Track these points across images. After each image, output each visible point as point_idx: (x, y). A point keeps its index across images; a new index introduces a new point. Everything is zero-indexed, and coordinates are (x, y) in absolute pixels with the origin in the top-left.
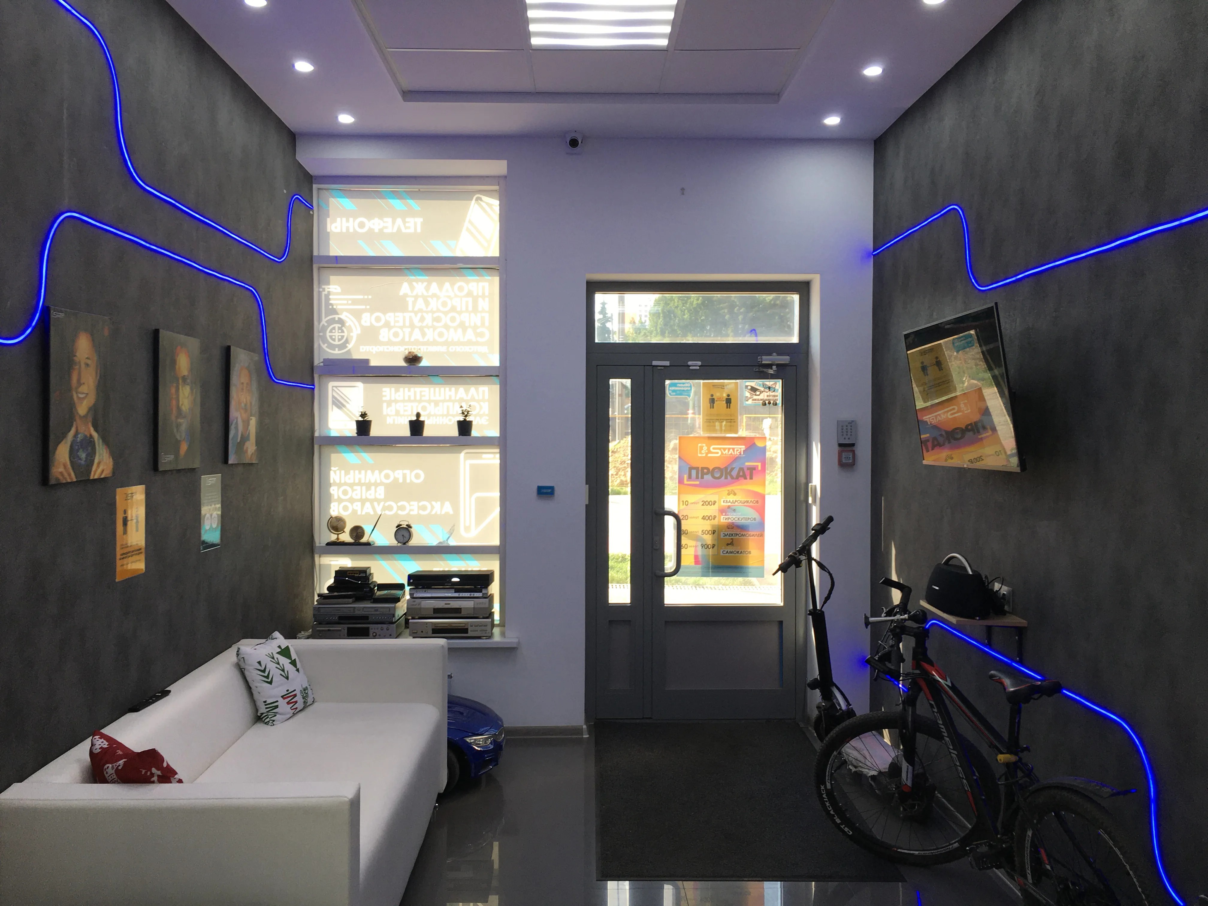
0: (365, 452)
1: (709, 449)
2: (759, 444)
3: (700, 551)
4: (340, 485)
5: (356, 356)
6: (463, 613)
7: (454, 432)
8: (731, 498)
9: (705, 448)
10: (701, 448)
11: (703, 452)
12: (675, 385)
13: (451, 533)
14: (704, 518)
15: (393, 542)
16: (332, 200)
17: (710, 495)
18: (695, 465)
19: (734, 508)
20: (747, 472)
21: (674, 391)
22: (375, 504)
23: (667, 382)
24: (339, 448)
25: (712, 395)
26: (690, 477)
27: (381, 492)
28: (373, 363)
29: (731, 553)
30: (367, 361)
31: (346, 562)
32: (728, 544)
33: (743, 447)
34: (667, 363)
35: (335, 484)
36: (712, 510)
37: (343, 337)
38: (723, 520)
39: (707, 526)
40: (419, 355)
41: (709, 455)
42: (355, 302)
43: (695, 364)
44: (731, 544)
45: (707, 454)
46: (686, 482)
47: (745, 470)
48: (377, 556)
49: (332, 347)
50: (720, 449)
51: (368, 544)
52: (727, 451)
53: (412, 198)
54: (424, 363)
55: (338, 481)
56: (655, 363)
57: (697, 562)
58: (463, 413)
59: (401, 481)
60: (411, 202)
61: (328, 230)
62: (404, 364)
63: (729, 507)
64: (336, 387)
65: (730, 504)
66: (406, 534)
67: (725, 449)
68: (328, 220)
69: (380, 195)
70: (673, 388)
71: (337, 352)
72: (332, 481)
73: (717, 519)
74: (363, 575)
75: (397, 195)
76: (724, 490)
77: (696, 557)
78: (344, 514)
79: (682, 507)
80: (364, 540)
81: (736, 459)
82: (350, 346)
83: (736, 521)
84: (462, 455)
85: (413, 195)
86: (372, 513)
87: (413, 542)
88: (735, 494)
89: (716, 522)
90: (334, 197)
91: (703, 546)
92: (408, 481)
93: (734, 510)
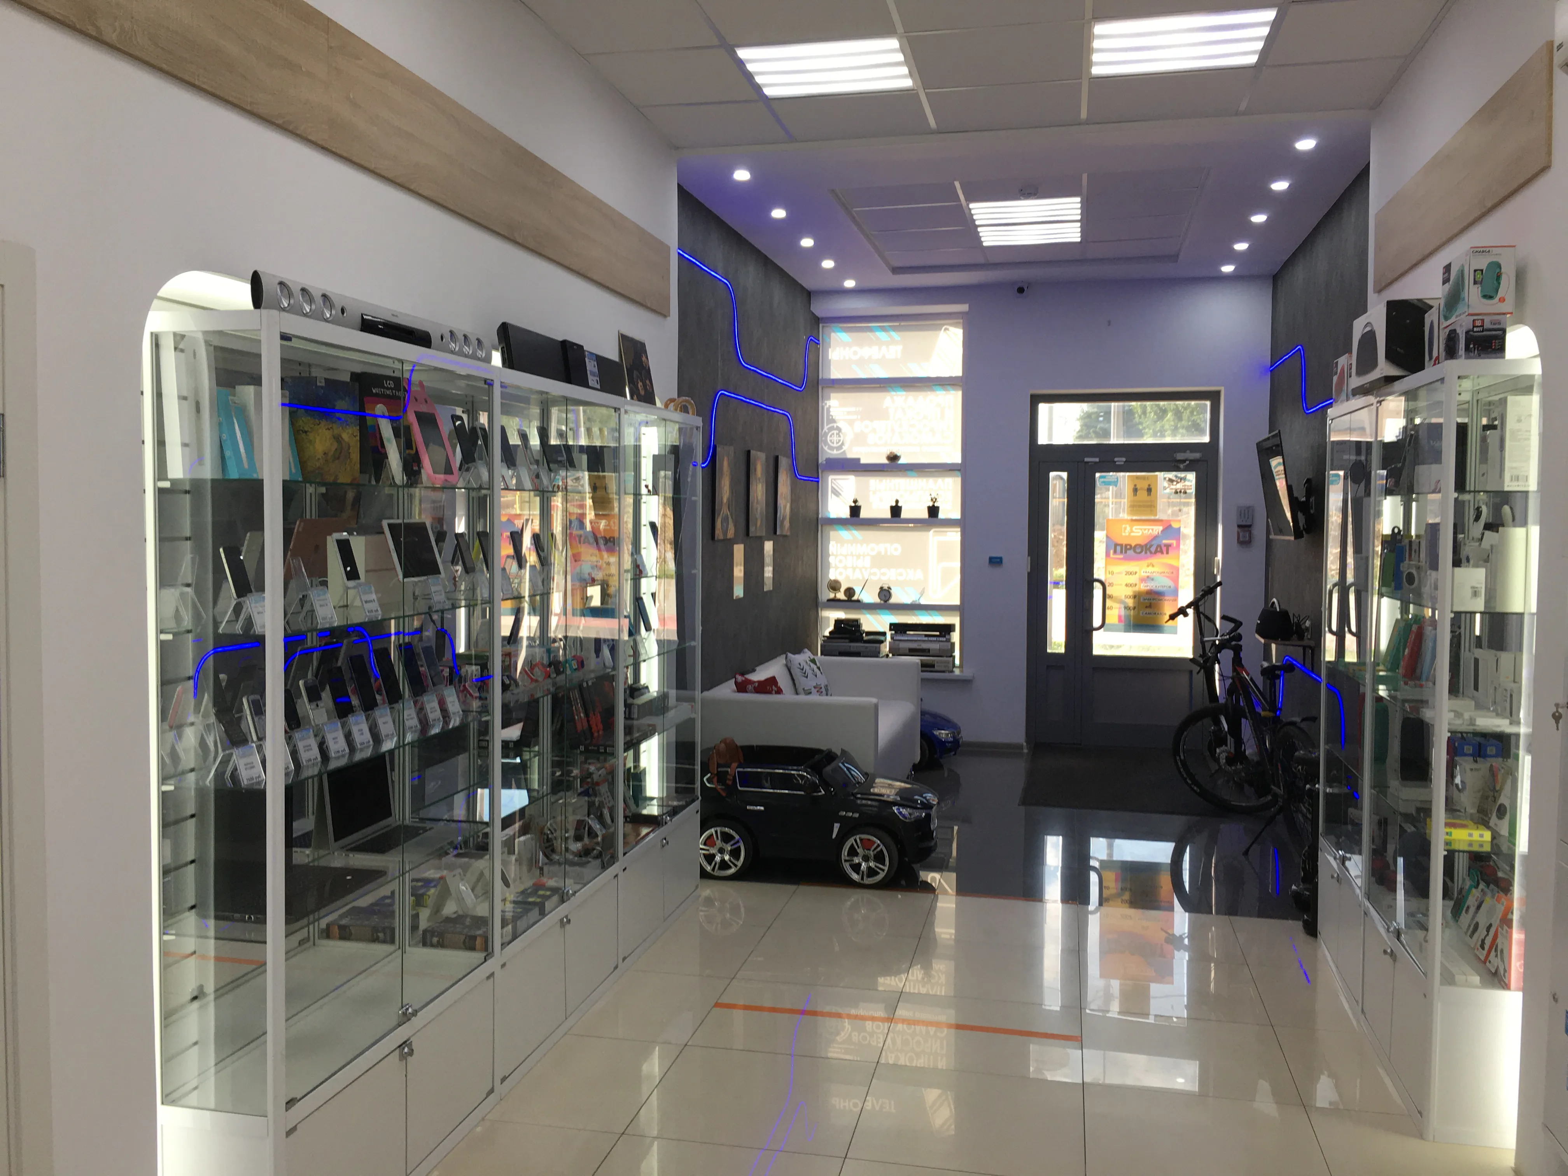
0: (856, 530)
1: (1131, 529)
2: (1175, 525)
3: (1123, 612)
4: (836, 556)
5: (850, 455)
6: (931, 653)
7: (925, 515)
8: (1150, 569)
9: (1128, 528)
10: (1125, 528)
11: (1126, 531)
12: (1104, 477)
13: (922, 594)
14: (1127, 585)
15: (877, 600)
16: (833, 335)
17: (1132, 566)
18: (1119, 542)
19: (1152, 577)
20: (1164, 549)
21: (1104, 482)
22: (863, 570)
23: (1098, 475)
24: (836, 527)
25: (1135, 485)
26: (1115, 552)
27: (867, 562)
28: (863, 461)
29: (1150, 614)
30: (859, 460)
31: (841, 615)
32: (1146, 607)
33: (1161, 528)
34: (1097, 460)
35: (833, 555)
36: (1132, 579)
37: (839, 441)
38: (1143, 587)
39: (1130, 592)
40: (898, 455)
41: (1132, 534)
42: (849, 413)
43: (1120, 460)
44: (1150, 606)
45: (1130, 533)
46: (1112, 555)
47: (1163, 546)
48: (864, 611)
49: (832, 448)
50: (1141, 529)
51: (858, 601)
52: (1147, 531)
53: (894, 331)
54: (902, 461)
55: (835, 553)
56: (1086, 460)
57: (1120, 620)
58: (932, 500)
59: (883, 553)
60: (893, 334)
61: (830, 358)
62: (886, 462)
63: (1148, 577)
64: (835, 480)
65: (1148, 574)
66: (888, 595)
67: (1145, 530)
68: (830, 350)
69: (870, 330)
70: (1102, 480)
71: (835, 452)
72: (830, 553)
73: (1137, 586)
74: (856, 624)
75: (883, 329)
76: (1144, 563)
77: (1120, 617)
78: (840, 578)
79: (1109, 576)
80: (855, 598)
81: (1155, 537)
82: (845, 448)
83: (1154, 588)
84: (932, 531)
85: (895, 329)
86: (861, 578)
87: (893, 600)
88: (1153, 566)
89: (1137, 589)
90: (834, 332)
91: (1125, 608)
92: (889, 553)
93: (1153, 579)
